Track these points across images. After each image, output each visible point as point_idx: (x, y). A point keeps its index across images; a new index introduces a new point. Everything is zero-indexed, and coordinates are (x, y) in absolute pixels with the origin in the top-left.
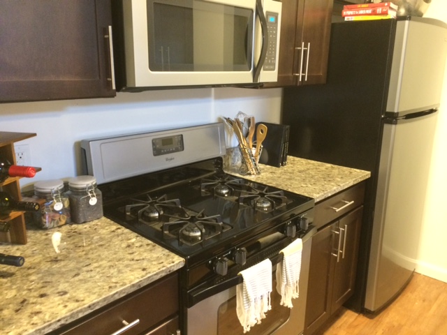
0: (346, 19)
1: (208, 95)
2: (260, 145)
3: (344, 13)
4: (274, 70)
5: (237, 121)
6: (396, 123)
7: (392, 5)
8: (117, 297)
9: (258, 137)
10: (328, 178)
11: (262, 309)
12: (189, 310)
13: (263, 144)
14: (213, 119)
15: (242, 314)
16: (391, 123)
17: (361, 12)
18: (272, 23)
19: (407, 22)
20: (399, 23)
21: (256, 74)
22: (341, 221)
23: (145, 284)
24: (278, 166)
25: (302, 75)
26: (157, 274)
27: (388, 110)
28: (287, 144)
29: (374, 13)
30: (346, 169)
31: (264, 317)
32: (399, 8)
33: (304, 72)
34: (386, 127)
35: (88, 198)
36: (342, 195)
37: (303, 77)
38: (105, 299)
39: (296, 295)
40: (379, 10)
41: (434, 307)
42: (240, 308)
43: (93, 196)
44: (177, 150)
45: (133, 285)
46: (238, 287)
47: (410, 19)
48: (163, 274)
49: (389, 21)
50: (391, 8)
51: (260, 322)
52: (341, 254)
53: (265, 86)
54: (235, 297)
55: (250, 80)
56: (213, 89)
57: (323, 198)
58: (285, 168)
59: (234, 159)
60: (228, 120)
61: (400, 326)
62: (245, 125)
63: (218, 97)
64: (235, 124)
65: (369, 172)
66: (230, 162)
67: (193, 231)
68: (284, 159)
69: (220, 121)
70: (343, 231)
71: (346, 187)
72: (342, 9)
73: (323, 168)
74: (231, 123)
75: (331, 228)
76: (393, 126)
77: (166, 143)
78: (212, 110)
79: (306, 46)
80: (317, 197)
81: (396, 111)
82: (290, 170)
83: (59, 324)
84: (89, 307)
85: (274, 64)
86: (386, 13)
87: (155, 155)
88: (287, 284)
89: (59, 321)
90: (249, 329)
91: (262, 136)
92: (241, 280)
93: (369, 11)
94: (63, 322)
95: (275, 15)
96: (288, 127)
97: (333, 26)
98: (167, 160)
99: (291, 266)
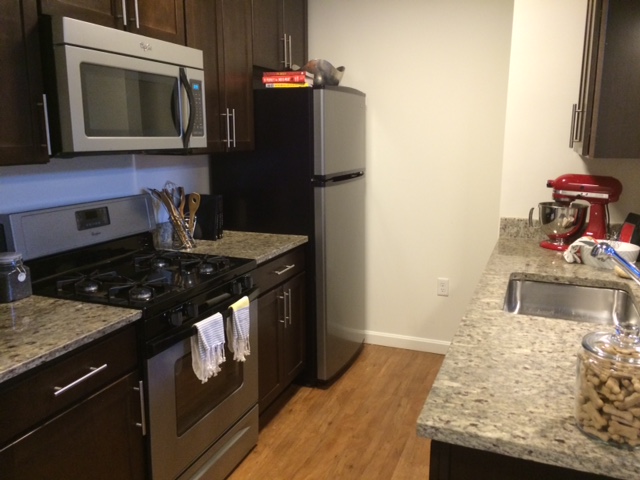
0: (267, 85)
1: (129, 165)
2: (194, 216)
3: (265, 80)
4: (202, 135)
5: (165, 191)
6: (324, 186)
7: (307, 74)
8: (86, 341)
9: (191, 207)
10: (267, 244)
11: (217, 361)
12: (149, 361)
13: (196, 214)
14: (136, 191)
15: (198, 368)
16: (320, 186)
17: (280, 80)
18: (196, 90)
19: (322, 91)
20: (315, 91)
21: (186, 139)
22: (285, 285)
23: (109, 332)
24: (214, 239)
25: (230, 141)
26: (118, 323)
27: (316, 173)
28: (221, 216)
29: (292, 81)
30: (285, 237)
31: (220, 369)
32: (315, 77)
33: (231, 138)
34: (316, 190)
35: (17, 273)
36: (283, 259)
37: (232, 143)
38: (76, 342)
39: (248, 353)
40: (297, 78)
41: (383, 370)
42: (197, 363)
43: (23, 271)
44: (103, 224)
45: (99, 331)
46: (192, 339)
47: (324, 88)
48: (124, 324)
49: (307, 88)
50: (307, 77)
51: (216, 375)
52: (288, 320)
53: (194, 151)
54: (190, 353)
55: (180, 145)
56: (133, 156)
57: (264, 260)
58: (222, 240)
59: (163, 236)
60: (154, 191)
61: (353, 390)
62: (176, 194)
63: (140, 166)
64: (163, 196)
65: (306, 237)
66: (160, 239)
67: (141, 294)
68: (220, 232)
69: (145, 193)
70: (288, 296)
71: (285, 250)
72: (262, 76)
73: (262, 237)
74: (159, 195)
75: (276, 294)
76: (323, 189)
77: (91, 216)
78: (135, 181)
79: (231, 112)
80: (260, 259)
81: (323, 174)
82: (228, 242)
83: (41, 360)
84: (64, 347)
85: (203, 130)
86: (303, 82)
87: (79, 230)
88: (238, 339)
89: (41, 357)
90: (206, 380)
91: (195, 205)
92: (195, 331)
93: (288, 79)
94: (43, 359)
95: (199, 83)
96: (220, 196)
97: (255, 92)
98: (93, 234)
99: (240, 321)
